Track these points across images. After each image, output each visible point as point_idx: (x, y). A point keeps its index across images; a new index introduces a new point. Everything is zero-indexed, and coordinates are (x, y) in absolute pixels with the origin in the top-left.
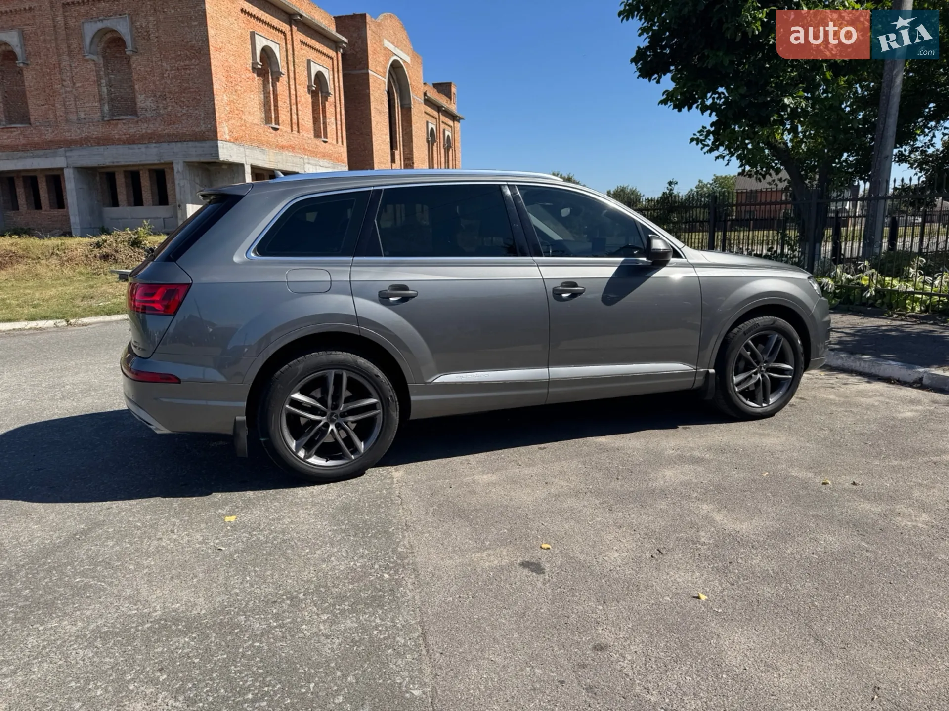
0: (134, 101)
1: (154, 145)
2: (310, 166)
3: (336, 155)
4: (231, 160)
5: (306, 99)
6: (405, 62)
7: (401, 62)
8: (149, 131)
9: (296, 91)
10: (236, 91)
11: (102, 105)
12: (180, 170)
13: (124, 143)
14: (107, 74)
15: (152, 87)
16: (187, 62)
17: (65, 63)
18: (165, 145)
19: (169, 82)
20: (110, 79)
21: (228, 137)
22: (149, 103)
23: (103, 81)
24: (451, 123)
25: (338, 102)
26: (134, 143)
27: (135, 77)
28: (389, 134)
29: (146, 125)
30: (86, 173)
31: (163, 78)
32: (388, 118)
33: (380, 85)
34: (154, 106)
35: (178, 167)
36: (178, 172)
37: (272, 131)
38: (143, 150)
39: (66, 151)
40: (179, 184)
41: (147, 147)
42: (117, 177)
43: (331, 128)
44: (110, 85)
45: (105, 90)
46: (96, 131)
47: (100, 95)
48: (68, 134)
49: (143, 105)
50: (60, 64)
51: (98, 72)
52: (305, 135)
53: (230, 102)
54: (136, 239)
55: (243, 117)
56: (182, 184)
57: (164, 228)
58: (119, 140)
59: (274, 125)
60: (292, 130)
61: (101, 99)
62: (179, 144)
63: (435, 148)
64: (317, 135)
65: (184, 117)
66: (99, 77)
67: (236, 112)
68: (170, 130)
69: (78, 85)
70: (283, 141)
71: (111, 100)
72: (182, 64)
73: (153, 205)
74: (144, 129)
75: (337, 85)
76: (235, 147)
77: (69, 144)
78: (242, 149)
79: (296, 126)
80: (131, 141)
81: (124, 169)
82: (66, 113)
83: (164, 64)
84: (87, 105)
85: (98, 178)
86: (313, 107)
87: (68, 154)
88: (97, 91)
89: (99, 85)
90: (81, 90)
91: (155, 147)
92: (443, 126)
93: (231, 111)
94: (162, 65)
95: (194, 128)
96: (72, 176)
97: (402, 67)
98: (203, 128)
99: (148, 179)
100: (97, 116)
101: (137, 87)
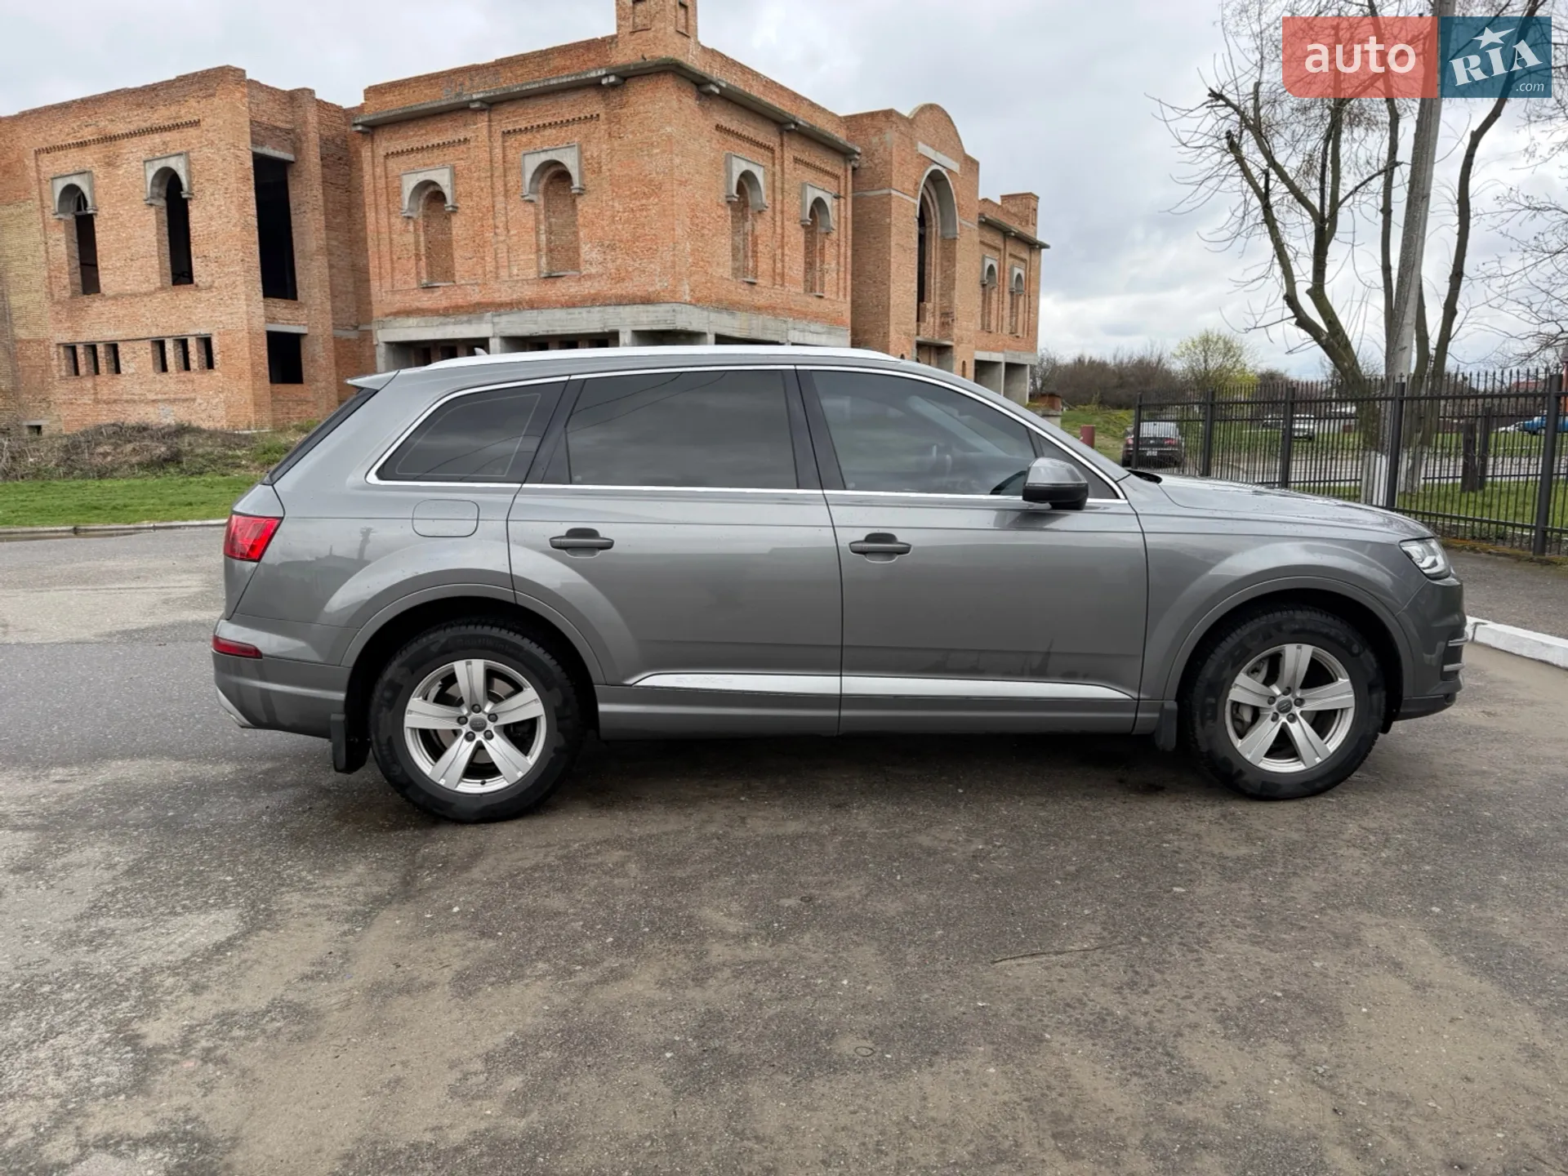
0: (577, 250)
1: (598, 309)
2: (797, 333)
3: (835, 315)
4: (690, 328)
5: (796, 237)
6: (950, 171)
7: (944, 172)
8: (592, 291)
9: (783, 228)
10: (703, 235)
11: (539, 258)
12: (628, 341)
13: (562, 306)
14: (547, 218)
15: (600, 233)
16: (644, 201)
17: (499, 206)
18: (610, 309)
19: (620, 227)
20: (550, 224)
21: (688, 298)
22: (595, 255)
23: (542, 227)
24: (1025, 255)
25: (842, 239)
26: (574, 306)
27: (581, 220)
28: (916, 281)
29: (589, 283)
31: (613, 222)
32: (916, 258)
33: (907, 210)
34: (600, 258)
35: (625, 338)
36: (625, 344)
37: (746, 286)
38: (585, 315)
39: (493, 316)
41: (589, 312)
43: (830, 278)
44: (550, 232)
45: (543, 237)
46: (529, 292)
47: (538, 245)
48: (497, 295)
49: (588, 258)
50: (493, 207)
51: (537, 215)
52: (793, 290)
53: (694, 251)
55: (710, 271)
58: (557, 302)
59: (750, 279)
60: (774, 284)
61: (538, 250)
62: (628, 308)
63: (994, 296)
64: (810, 289)
65: (636, 273)
66: (537, 221)
67: (701, 263)
68: (618, 290)
69: (512, 232)
70: (761, 301)
71: (550, 250)
72: (638, 203)
74: (588, 288)
75: (843, 215)
76: (696, 311)
77: (499, 307)
78: (705, 313)
79: (779, 277)
80: (571, 304)
82: (497, 268)
83: (616, 204)
84: (522, 257)
86: (807, 248)
87: (496, 319)
88: (534, 240)
89: (538, 233)
90: (515, 239)
91: (599, 311)
92: (1009, 261)
93: (695, 264)
94: (613, 206)
95: (647, 287)
96: (498, 348)
97: (945, 179)
98: (658, 287)
100: (532, 274)
101: (581, 234)
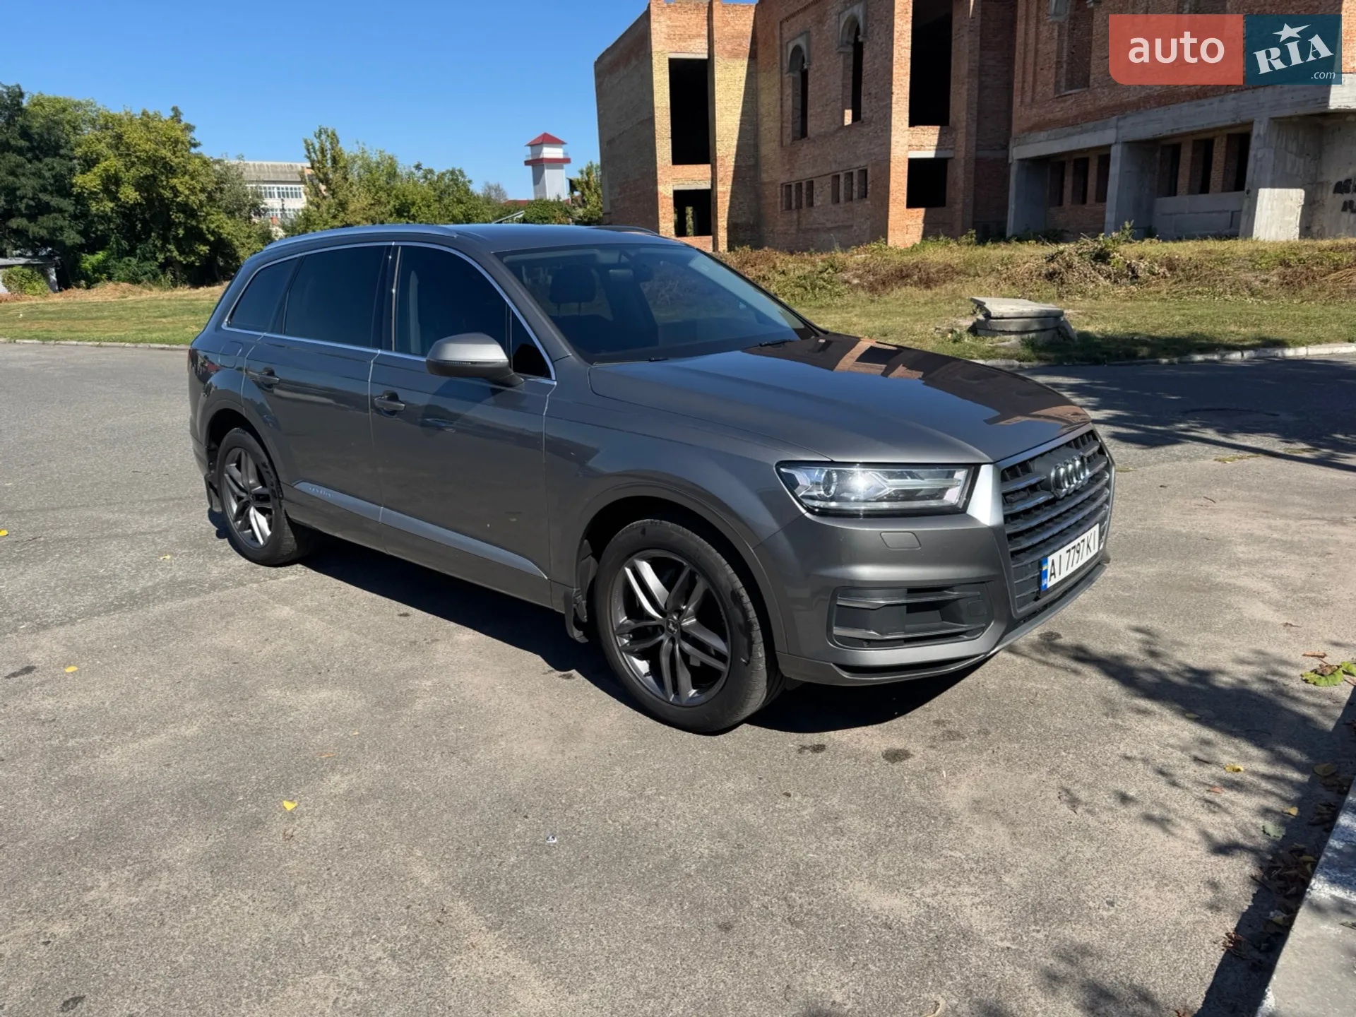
1: (1232, 95)
12: (1262, 133)
18: (1247, 94)
30: (1142, 148)
35: (1259, 130)
36: (1259, 135)
39: (1117, 120)
40: (1255, 156)
41: (1221, 101)
42: (1182, 150)
48: (1125, 95)
54: (1102, 249)
56: (1259, 156)
57: (1231, 226)
58: (1186, 94)
62: (1268, 91)
73: (1223, 191)
77: (1124, 109)
80: (1202, 93)
81: (1194, 138)
85: (1158, 155)
87: (1121, 123)
91: (1234, 99)
96: (1119, 155)
99: (1224, 149)
